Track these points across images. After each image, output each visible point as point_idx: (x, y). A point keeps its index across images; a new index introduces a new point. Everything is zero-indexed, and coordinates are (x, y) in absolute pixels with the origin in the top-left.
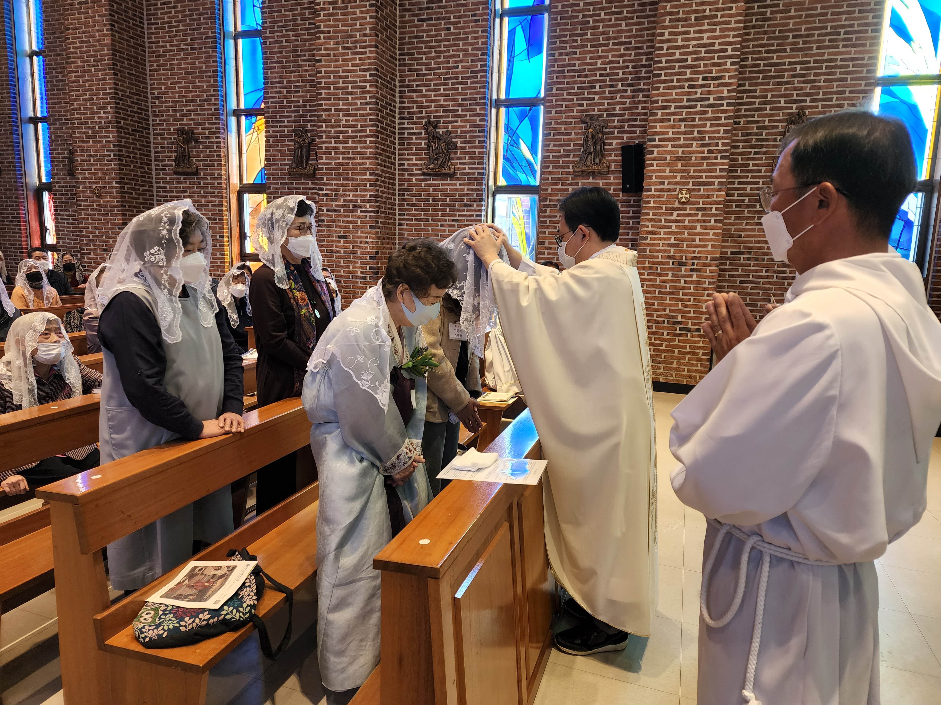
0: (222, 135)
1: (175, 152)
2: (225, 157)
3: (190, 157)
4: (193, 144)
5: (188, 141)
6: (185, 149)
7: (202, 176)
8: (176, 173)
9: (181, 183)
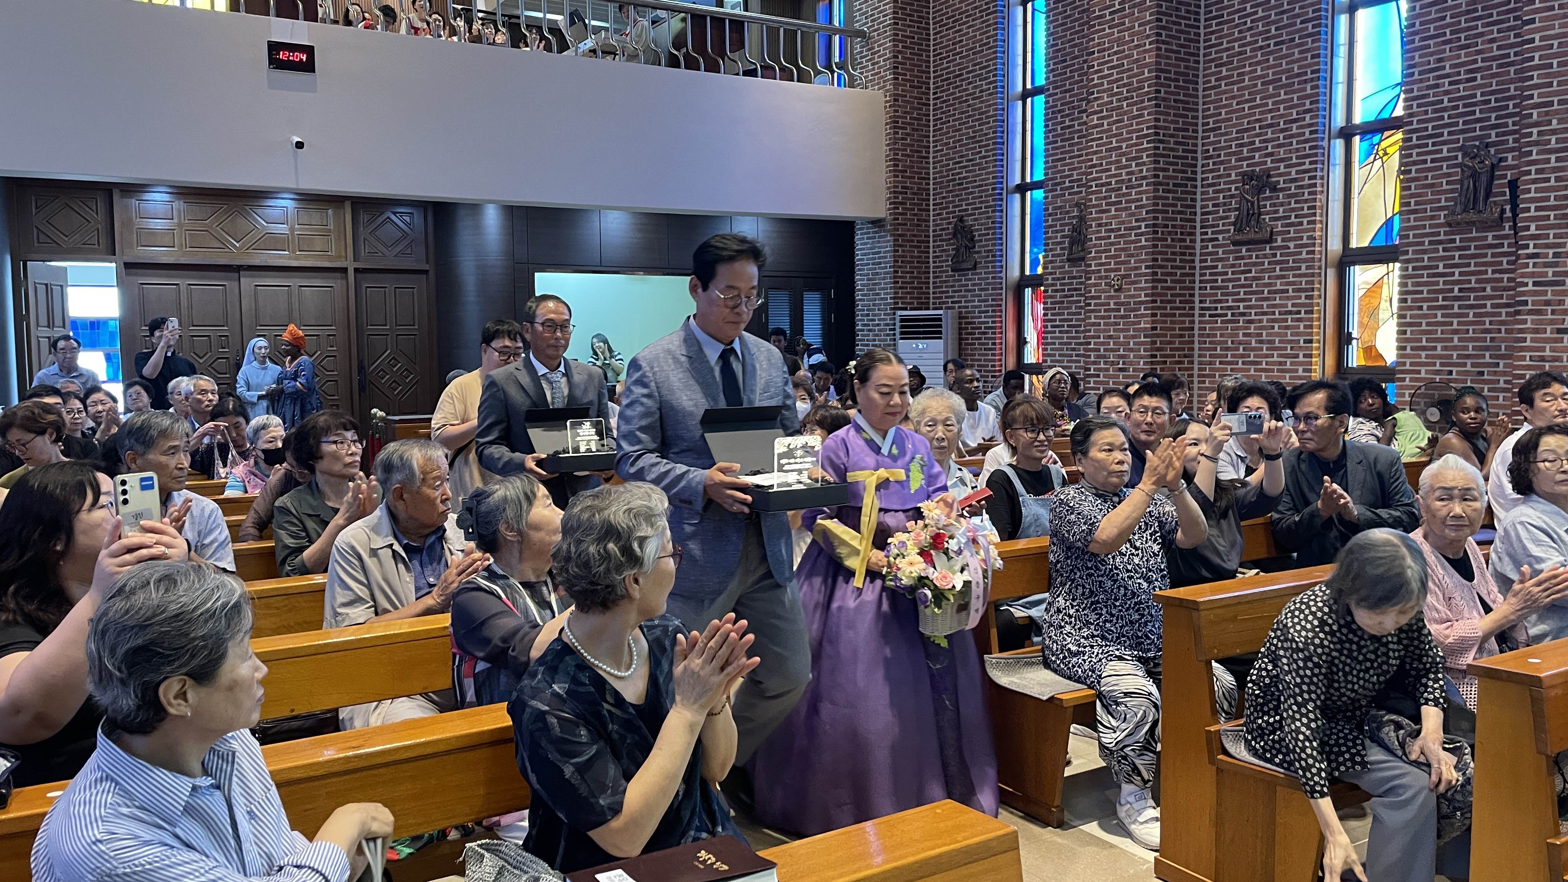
0: (1319, 174)
1: (1236, 209)
2: (1321, 208)
3: (1260, 214)
4: (1268, 194)
5: (1260, 190)
6: (1252, 203)
7: (1279, 243)
8: (1235, 243)
9: (1242, 258)
